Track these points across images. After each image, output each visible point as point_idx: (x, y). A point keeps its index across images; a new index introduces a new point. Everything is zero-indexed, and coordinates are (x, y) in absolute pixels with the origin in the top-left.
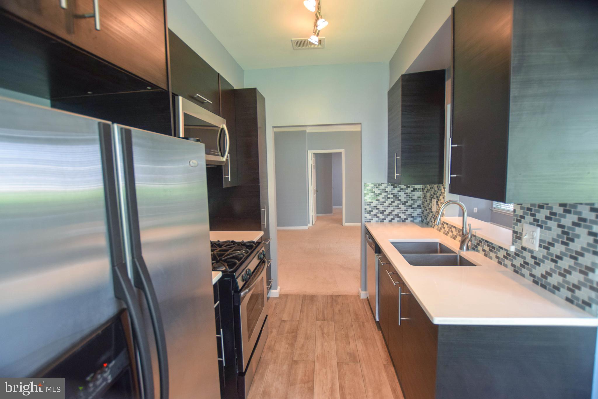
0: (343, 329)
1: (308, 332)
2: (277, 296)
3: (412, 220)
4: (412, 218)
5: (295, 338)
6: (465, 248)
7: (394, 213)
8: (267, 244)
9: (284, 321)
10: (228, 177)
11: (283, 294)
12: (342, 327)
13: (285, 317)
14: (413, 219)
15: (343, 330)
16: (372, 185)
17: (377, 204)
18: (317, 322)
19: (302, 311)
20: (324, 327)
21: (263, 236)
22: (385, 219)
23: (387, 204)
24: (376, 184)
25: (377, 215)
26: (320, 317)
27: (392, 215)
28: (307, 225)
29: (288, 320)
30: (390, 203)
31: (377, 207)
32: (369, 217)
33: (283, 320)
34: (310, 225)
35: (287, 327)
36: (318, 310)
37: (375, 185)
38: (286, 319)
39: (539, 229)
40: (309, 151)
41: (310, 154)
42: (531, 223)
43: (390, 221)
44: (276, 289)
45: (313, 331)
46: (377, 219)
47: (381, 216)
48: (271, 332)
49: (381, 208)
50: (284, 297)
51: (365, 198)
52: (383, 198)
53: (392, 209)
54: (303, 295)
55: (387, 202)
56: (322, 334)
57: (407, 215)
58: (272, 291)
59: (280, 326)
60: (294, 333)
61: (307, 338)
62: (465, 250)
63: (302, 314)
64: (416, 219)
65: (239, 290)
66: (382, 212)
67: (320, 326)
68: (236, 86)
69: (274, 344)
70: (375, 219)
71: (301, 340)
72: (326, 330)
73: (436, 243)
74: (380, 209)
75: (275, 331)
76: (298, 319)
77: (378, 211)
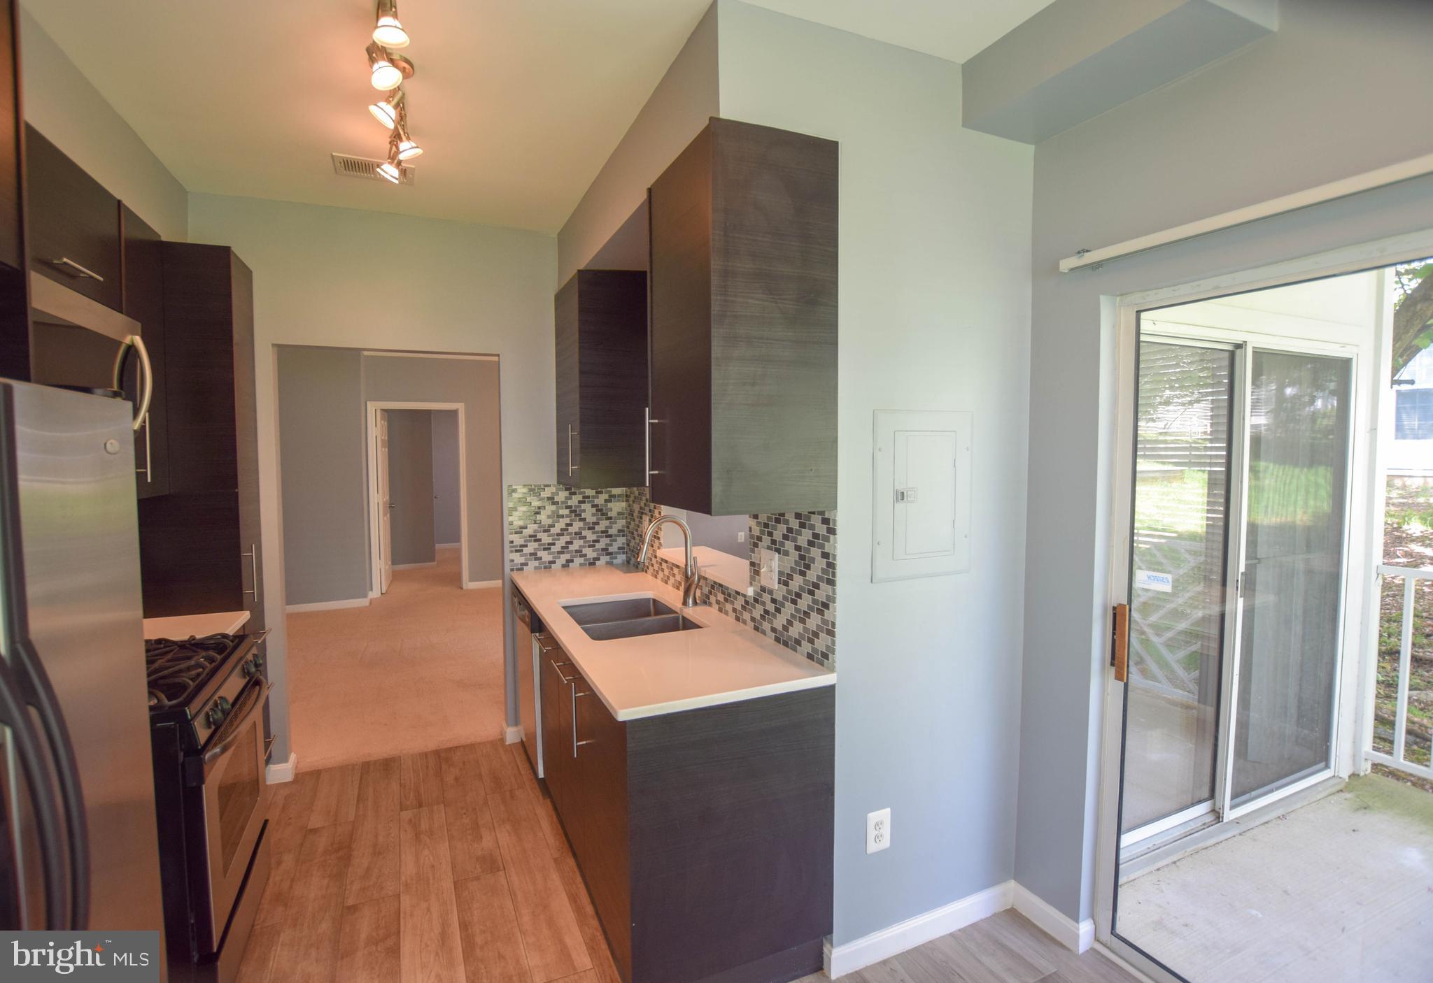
0: (465, 814)
1: (381, 839)
2: (289, 778)
3: (609, 560)
4: (608, 557)
5: (347, 859)
6: (691, 601)
7: (572, 547)
9: (315, 831)
10: (146, 473)
11: (304, 770)
12: (464, 811)
13: (316, 821)
14: (611, 558)
15: (464, 816)
16: (525, 490)
17: (535, 531)
18: (401, 813)
19: (360, 799)
20: (420, 821)
21: (248, 622)
22: (554, 562)
23: (556, 530)
24: (533, 487)
25: (536, 554)
26: (408, 803)
27: (568, 552)
28: (365, 596)
29: (323, 828)
30: (564, 526)
31: (536, 536)
32: (519, 559)
33: (311, 830)
34: (375, 594)
35: (322, 842)
36: (405, 787)
37: (531, 490)
38: (318, 825)
39: (777, 555)
40: (368, 402)
41: (373, 409)
42: (769, 548)
43: (565, 566)
44: (286, 760)
45: (393, 835)
46: (536, 563)
47: (546, 556)
48: (279, 863)
49: (546, 539)
50: (308, 779)
51: (511, 519)
52: (549, 517)
53: (569, 540)
54: (363, 762)
55: (556, 525)
56: (416, 835)
57: (598, 550)
58: (272, 769)
59: (302, 845)
60: (343, 851)
61: (377, 852)
62: (691, 605)
63: (361, 805)
64: (616, 558)
65: (200, 747)
66: (548, 548)
67: (410, 821)
68: (166, 233)
69: (291, 887)
70: (533, 564)
71: (362, 858)
72: (424, 825)
73: (648, 600)
74: (543, 542)
75: (288, 860)
76: (351, 818)
77: (539, 545)
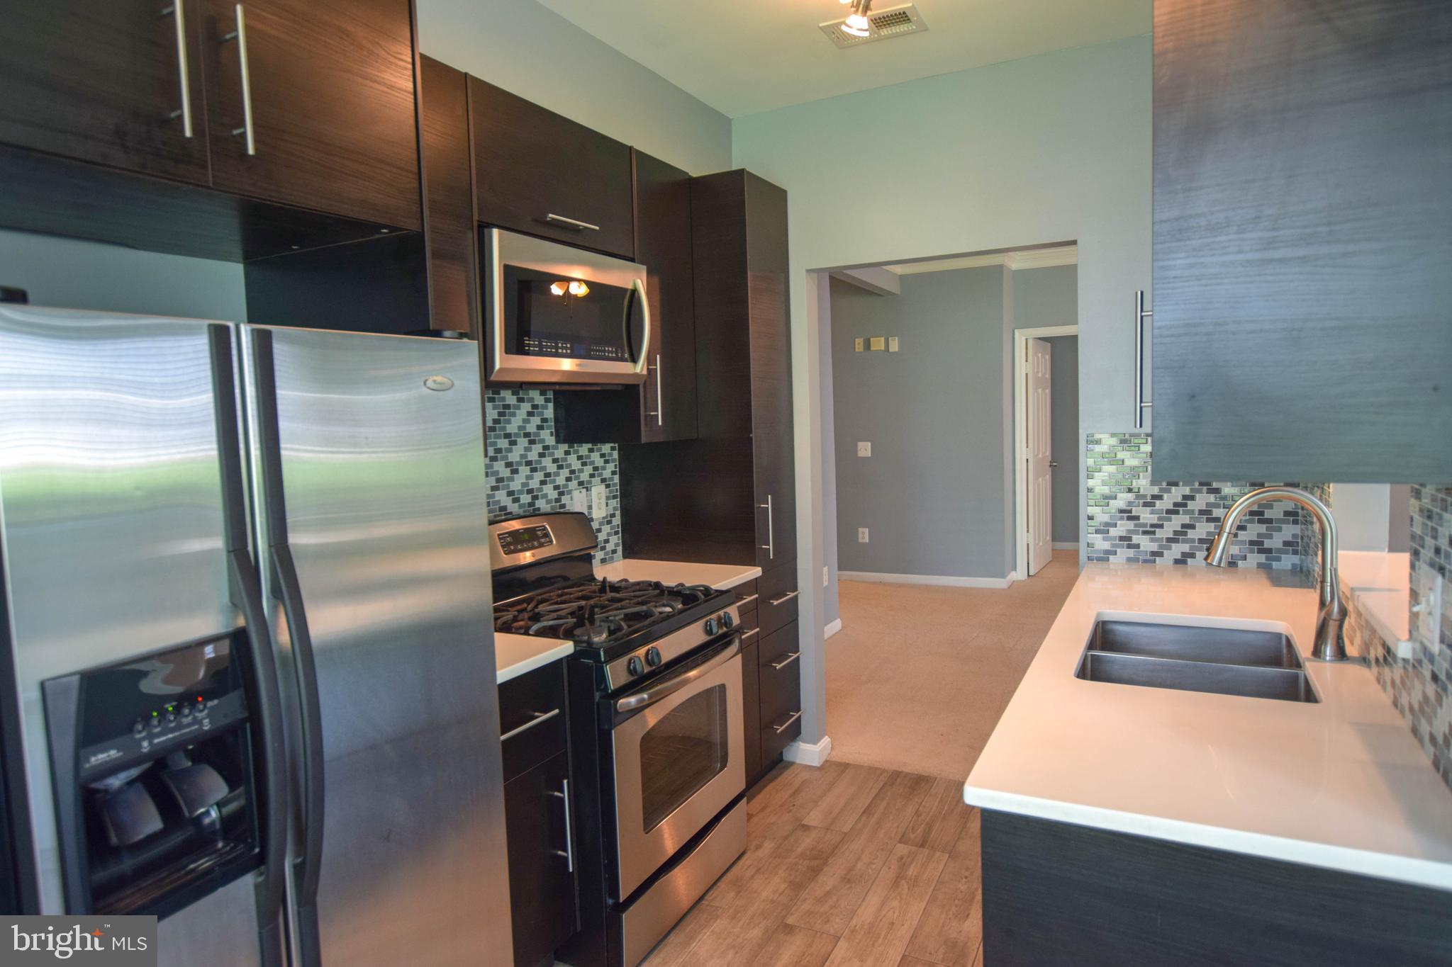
0: (966, 877)
1: (860, 865)
2: (816, 763)
3: (1264, 561)
4: (1264, 556)
5: (815, 872)
6: (1329, 651)
7: (1191, 534)
8: (775, 604)
9: (806, 828)
10: (657, 415)
11: (834, 759)
12: (967, 874)
13: (814, 818)
14: (1267, 559)
15: (964, 880)
16: (1114, 441)
17: (1130, 503)
18: (899, 845)
19: (868, 811)
20: (911, 863)
21: (759, 577)
22: (1160, 554)
23: (1167, 502)
24: (1127, 436)
25: (1130, 539)
26: (912, 836)
27: (1185, 541)
29: (815, 828)
30: (1179, 500)
31: (1130, 511)
32: (1101, 544)
33: (804, 826)
34: (1019, 574)
35: (806, 842)
36: (920, 815)
37: (1123, 442)
38: (811, 823)
40: (1017, 332)
43: (1181, 561)
44: (815, 742)
45: (874, 866)
46: (1131, 553)
47: (1146, 544)
48: (758, 847)
49: (1147, 516)
50: (835, 769)
51: (1091, 483)
53: (1187, 522)
54: (894, 771)
55: (1165, 496)
56: (898, 877)
58: (801, 747)
59: (786, 838)
60: (818, 861)
61: (848, 879)
62: (1328, 658)
63: (864, 818)
64: (1278, 559)
65: (610, 691)
66: (1150, 531)
67: (902, 858)
68: (696, 170)
69: (752, 877)
70: (1124, 553)
71: (828, 880)
72: (912, 871)
74: (1142, 521)
75: (768, 846)
76: (846, 829)
77: (1136, 525)
